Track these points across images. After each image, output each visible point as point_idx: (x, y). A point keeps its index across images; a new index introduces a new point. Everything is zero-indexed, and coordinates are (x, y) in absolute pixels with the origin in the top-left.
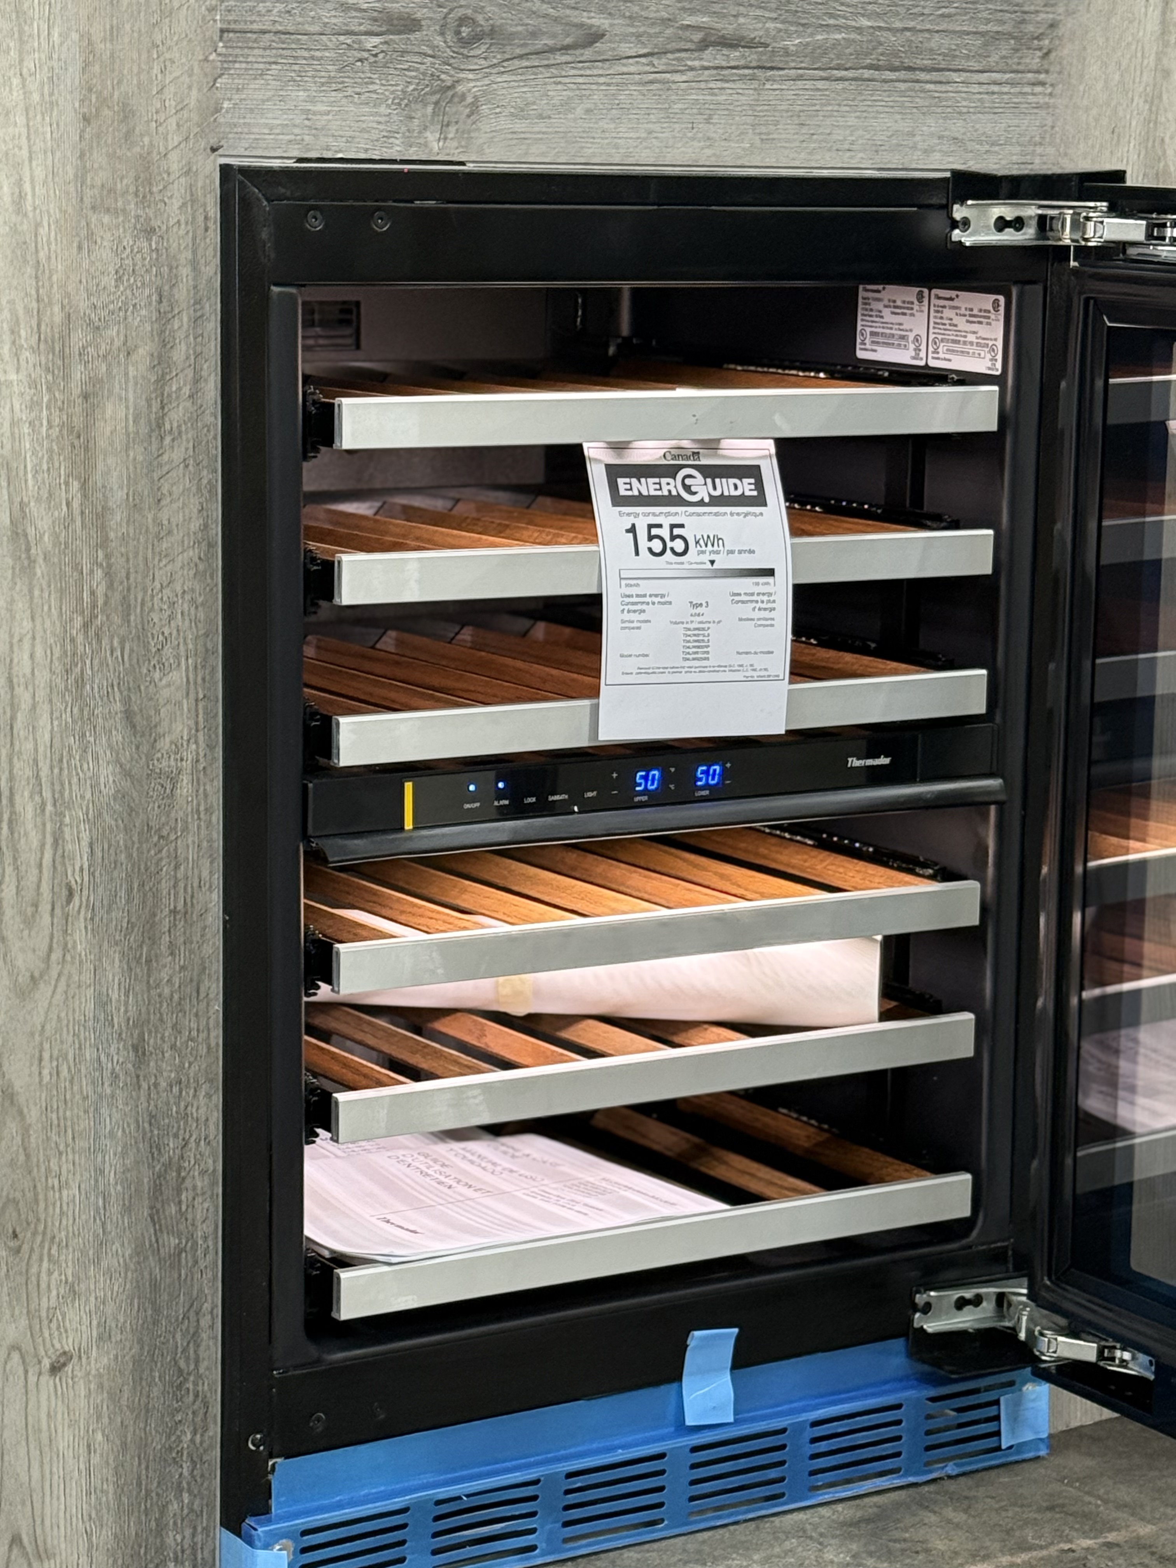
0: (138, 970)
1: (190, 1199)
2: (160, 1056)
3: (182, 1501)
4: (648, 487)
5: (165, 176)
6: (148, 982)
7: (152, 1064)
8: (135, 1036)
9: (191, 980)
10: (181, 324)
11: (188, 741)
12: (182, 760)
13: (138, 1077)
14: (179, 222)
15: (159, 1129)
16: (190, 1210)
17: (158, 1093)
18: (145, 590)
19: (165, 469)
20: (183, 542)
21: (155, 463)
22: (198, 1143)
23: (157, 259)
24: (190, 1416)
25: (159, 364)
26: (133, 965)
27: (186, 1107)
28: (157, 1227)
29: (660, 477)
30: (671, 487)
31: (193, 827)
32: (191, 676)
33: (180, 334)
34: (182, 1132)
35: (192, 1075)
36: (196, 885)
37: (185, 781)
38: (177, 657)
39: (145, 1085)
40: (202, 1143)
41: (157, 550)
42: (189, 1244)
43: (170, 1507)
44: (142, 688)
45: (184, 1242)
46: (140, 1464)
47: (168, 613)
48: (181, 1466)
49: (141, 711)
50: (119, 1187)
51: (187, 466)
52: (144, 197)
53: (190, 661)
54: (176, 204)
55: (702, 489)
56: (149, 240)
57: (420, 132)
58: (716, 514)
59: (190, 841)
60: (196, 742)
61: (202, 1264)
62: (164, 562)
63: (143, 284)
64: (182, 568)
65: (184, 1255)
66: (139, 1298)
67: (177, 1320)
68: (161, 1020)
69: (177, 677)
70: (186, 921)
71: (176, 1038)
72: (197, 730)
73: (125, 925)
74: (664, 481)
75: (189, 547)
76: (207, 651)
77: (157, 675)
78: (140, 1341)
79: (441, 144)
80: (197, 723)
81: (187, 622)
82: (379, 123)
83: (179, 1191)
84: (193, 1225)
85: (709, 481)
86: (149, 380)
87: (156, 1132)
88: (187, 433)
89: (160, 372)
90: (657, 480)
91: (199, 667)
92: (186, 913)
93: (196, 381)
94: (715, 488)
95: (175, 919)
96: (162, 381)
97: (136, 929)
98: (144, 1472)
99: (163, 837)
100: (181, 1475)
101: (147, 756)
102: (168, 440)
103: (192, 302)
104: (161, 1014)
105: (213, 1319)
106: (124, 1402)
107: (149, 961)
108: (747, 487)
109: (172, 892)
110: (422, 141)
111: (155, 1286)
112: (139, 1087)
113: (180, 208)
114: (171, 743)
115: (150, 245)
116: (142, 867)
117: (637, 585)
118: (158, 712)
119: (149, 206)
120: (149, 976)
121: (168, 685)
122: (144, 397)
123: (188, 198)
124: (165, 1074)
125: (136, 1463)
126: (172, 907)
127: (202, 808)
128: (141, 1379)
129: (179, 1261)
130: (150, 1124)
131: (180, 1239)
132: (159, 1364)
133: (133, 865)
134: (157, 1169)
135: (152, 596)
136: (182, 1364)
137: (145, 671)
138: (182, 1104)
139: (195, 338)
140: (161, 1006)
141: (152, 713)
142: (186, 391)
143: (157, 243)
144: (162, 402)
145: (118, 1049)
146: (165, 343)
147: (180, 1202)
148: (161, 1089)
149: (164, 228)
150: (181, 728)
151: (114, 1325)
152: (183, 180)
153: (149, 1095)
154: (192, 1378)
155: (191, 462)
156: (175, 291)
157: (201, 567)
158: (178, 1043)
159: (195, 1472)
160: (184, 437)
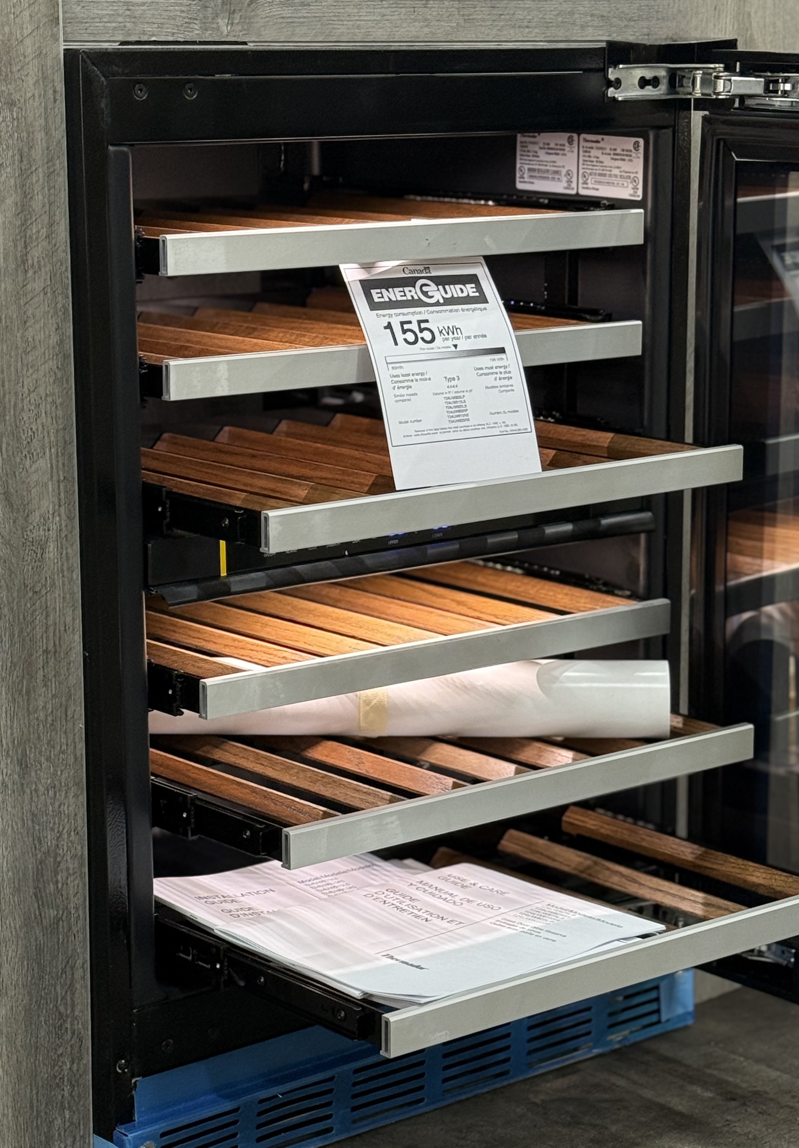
0: (20, 700)
1: (64, 878)
2: (39, 767)
3: (65, 1117)
4: (395, 294)
5: (22, 58)
6: (28, 709)
7: (33, 774)
8: (20, 752)
9: (61, 705)
10: (38, 178)
11: (53, 514)
12: (49, 530)
13: (22, 785)
14: (34, 95)
15: (39, 825)
16: (65, 886)
17: (38, 796)
18: (16, 393)
19: (29, 297)
20: (44, 353)
21: (21, 292)
22: (69, 835)
23: (18, 126)
24: (69, 1049)
25: (22, 211)
26: (16, 696)
27: (59, 807)
28: (40, 903)
29: (403, 287)
30: (413, 293)
31: (59, 583)
32: (54, 462)
33: (37, 188)
34: (57, 826)
35: (63, 780)
36: (62, 629)
37: (52, 546)
38: (43, 448)
39: (28, 791)
40: (73, 833)
41: (25, 362)
42: (65, 915)
43: (56, 1122)
44: (17, 473)
45: (61, 913)
46: (31, 1090)
47: (35, 412)
48: (63, 1090)
49: (17, 492)
50: (10, 874)
51: (46, 294)
52: (7, 75)
53: (53, 450)
54: (31, 81)
55: (437, 294)
56: (11, 111)
57: (213, 19)
58: (451, 311)
59: (57, 595)
60: (59, 515)
61: (75, 930)
62: (31, 371)
63: (8, 147)
64: (45, 376)
65: (61, 922)
66: (28, 960)
67: (57, 975)
68: (39, 738)
69: (43, 464)
70: (55, 659)
71: (50, 751)
72: (60, 506)
73: (9, 664)
74: (407, 289)
75: (49, 359)
76: (65, 442)
77: (28, 462)
78: (29, 993)
79: (229, 28)
80: (60, 499)
81: (49, 419)
82: (183, 11)
83: (56, 874)
84: (67, 899)
85: (440, 287)
86: (15, 225)
87: (37, 827)
88: (45, 266)
89: (23, 219)
90: (401, 289)
91: (60, 455)
92: (55, 652)
93: (51, 224)
94: (446, 293)
95: (47, 658)
96: (24, 226)
97: (17, 669)
98: (35, 1097)
99: (36, 592)
100: (63, 1096)
101: (22, 529)
102: (30, 273)
103: (46, 161)
104: (39, 734)
105: (84, 972)
106: (18, 1043)
107: (28, 693)
108: (470, 290)
109: (44, 636)
110: (214, 26)
111: (39, 950)
112: (24, 792)
113: (34, 84)
114: (40, 516)
115: (12, 115)
116: (21, 617)
117: (401, 367)
118: (29, 491)
119: (10, 84)
120: (29, 705)
121: (36, 471)
122: (11, 239)
123: (40, 76)
124: (43, 781)
125: (28, 1091)
126: (45, 648)
127: (65, 568)
128: (31, 1023)
129: (58, 928)
130: (33, 821)
131: (58, 911)
132: (44, 1011)
133: (14, 617)
134: (39, 856)
135: (22, 399)
136: (62, 1009)
137: (18, 460)
138: (57, 804)
139: (49, 190)
140: (38, 728)
141: (25, 493)
142: (44, 232)
143: (18, 113)
144: (25, 242)
145: (7, 764)
146: (26, 195)
147: (57, 882)
148: (40, 793)
149: (22, 101)
150: (47, 505)
151: (9, 983)
152: (35, 62)
153: (32, 798)
154: (69, 1020)
155: (49, 290)
156: (33, 151)
157: (59, 375)
158: (52, 756)
159: (74, 1093)
160: (43, 270)
